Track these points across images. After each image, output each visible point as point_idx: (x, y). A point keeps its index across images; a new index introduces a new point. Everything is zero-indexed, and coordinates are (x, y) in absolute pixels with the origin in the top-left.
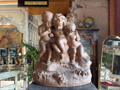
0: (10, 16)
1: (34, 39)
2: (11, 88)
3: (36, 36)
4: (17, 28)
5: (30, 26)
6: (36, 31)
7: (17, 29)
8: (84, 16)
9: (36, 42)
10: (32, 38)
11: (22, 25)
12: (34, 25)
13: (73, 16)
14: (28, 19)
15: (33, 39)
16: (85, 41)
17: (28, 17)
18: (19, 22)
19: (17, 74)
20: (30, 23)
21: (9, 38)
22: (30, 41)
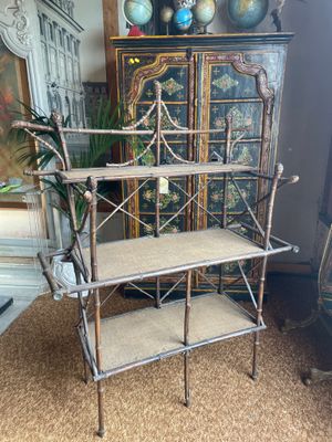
1: (67, 80)
3: (73, 66)
5: (47, 28)
6: (69, 49)
7: (2, 42)
9: (74, 92)
10: (59, 77)
11: (15, 24)
12: (61, 23)
15: (63, 78)
16: (237, 83)
20: (44, 15)
22: (53, 85)
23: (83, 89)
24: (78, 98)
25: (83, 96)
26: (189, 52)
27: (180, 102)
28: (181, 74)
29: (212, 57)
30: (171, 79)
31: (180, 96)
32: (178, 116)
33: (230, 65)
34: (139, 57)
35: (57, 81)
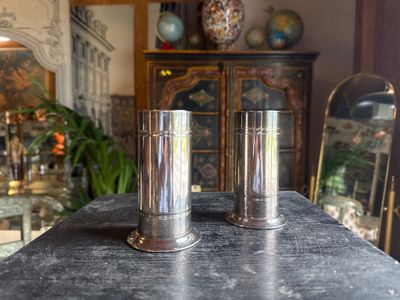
0: (8, 11)
1: (95, 93)
2: (9, 251)
3: (102, 80)
4: (31, 52)
5: (80, 47)
6: (99, 65)
7: (33, 57)
8: (271, 10)
9: (101, 104)
10: (86, 90)
11: (48, 42)
12: (94, 43)
13: (227, 5)
14: (68, 20)
15: (91, 90)
16: (267, 95)
17: (72, 12)
18: (40, 33)
19: (28, 206)
20: (78, 37)
21: (8, 87)
22: (81, 98)
23: (110, 101)
24: (105, 109)
25: (110, 108)
26: (221, 66)
27: (211, 113)
28: (212, 86)
29: (243, 72)
30: (203, 91)
31: (211, 107)
32: (209, 126)
33: (260, 79)
34: (171, 70)
35: (85, 94)
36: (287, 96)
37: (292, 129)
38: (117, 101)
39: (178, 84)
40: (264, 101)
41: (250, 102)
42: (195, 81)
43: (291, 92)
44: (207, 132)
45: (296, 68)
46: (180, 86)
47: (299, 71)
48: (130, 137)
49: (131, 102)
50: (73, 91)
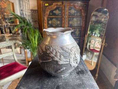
9: (28, 12)
15: (25, 8)
16: (76, 12)
19: (13, 43)
22: (22, 10)
23: (30, 11)
24: (29, 14)
25: (30, 14)
26: (63, 3)
27: (60, 17)
28: (60, 9)
29: (69, 5)
30: (57, 10)
31: (60, 15)
32: (59, 21)
33: (74, 7)
34: (48, 4)
35: (23, 9)
36: (81, 12)
37: (82, 21)
38: (33, 11)
39: (50, 8)
40: (75, 13)
41: (71, 13)
42: (55, 7)
43: (82, 11)
44: (59, 22)
45: (84, 4)
46: (51, 9)
47: (85, 4)
48: (37, 22)
49: (37, 12)
50: (19, 8)
